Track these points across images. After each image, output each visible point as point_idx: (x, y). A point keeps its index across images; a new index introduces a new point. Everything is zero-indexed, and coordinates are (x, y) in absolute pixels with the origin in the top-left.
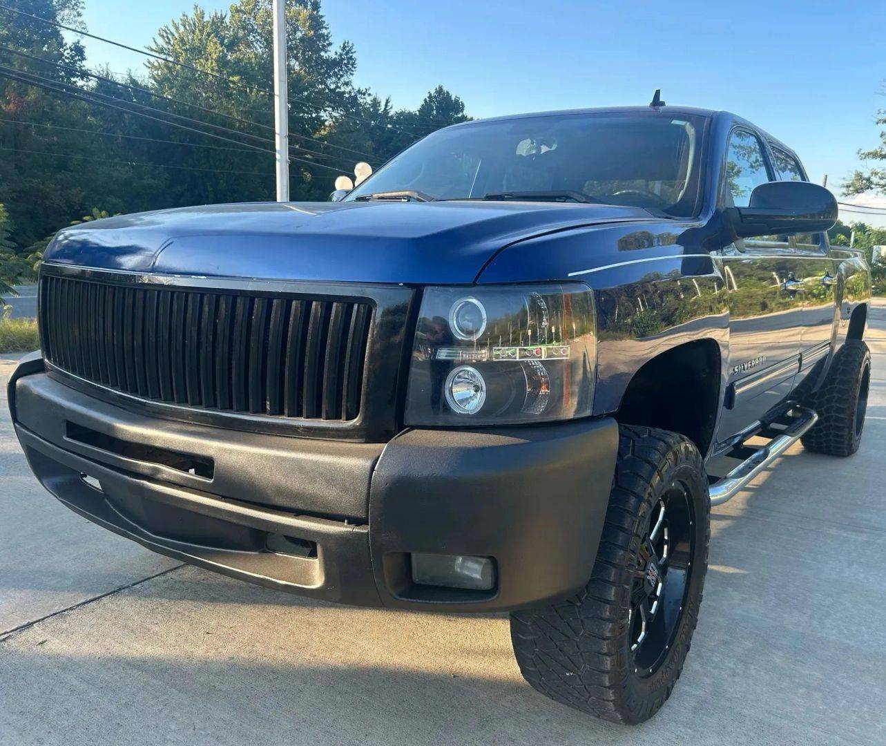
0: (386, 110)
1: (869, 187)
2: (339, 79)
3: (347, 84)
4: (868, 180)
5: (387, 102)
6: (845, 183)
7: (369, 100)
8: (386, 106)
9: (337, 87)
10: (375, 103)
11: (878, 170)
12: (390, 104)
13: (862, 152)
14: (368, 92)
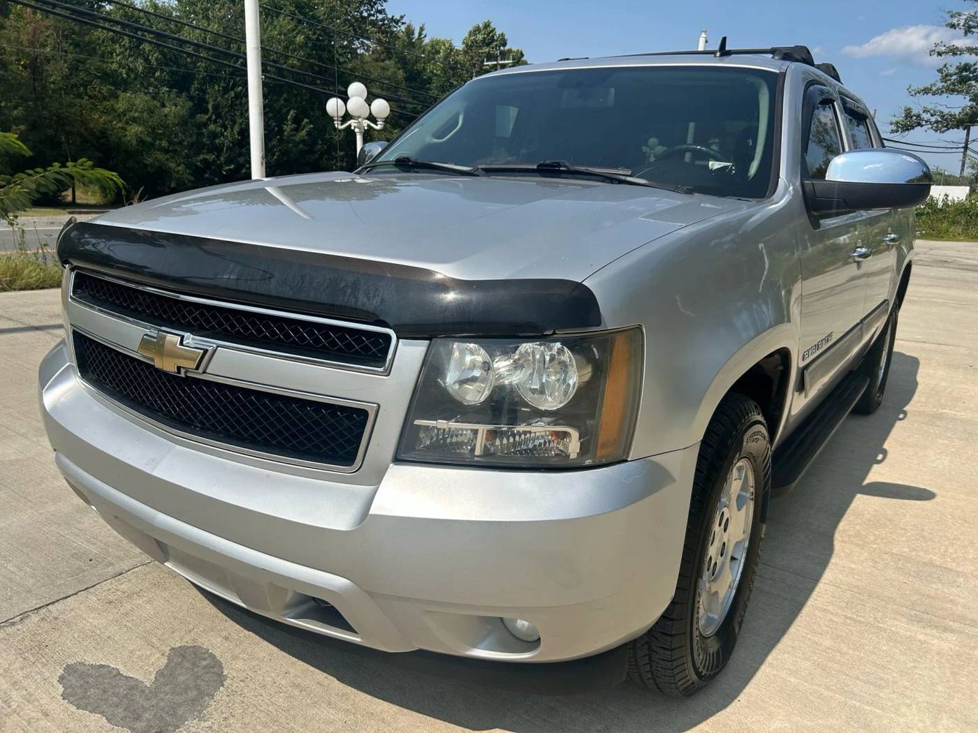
0: (419, 38)
1: (919, 124)
2: (372, 7)
3: (380, 12)
4: (918, 116)
5: (422, 29)
6: (894, 120)
7: (403, 28)
8: (420, 34)
9: (370, 15)
10: (409, 32)
11: (929, 107)
12: (424, 33)
13: (912, 88)
14: (403, 21)
